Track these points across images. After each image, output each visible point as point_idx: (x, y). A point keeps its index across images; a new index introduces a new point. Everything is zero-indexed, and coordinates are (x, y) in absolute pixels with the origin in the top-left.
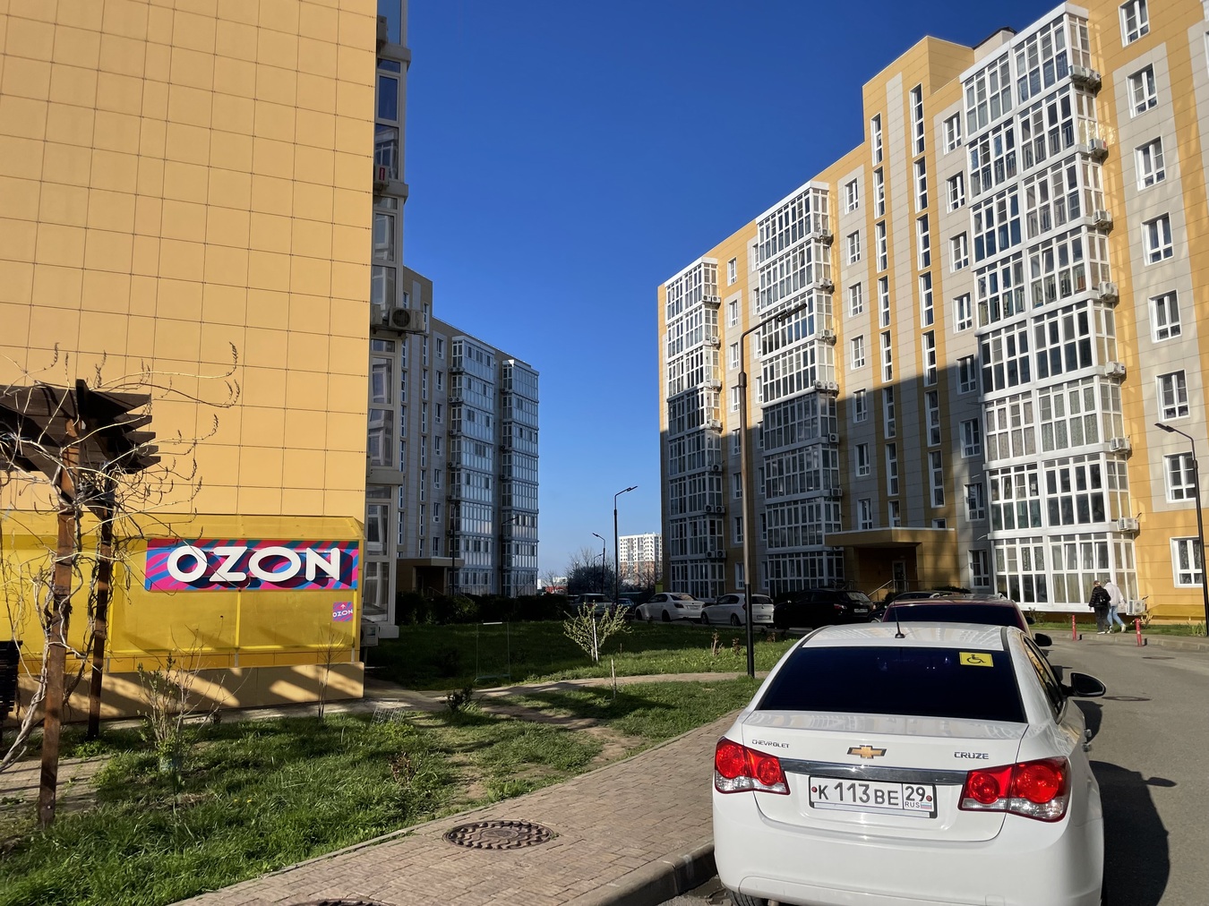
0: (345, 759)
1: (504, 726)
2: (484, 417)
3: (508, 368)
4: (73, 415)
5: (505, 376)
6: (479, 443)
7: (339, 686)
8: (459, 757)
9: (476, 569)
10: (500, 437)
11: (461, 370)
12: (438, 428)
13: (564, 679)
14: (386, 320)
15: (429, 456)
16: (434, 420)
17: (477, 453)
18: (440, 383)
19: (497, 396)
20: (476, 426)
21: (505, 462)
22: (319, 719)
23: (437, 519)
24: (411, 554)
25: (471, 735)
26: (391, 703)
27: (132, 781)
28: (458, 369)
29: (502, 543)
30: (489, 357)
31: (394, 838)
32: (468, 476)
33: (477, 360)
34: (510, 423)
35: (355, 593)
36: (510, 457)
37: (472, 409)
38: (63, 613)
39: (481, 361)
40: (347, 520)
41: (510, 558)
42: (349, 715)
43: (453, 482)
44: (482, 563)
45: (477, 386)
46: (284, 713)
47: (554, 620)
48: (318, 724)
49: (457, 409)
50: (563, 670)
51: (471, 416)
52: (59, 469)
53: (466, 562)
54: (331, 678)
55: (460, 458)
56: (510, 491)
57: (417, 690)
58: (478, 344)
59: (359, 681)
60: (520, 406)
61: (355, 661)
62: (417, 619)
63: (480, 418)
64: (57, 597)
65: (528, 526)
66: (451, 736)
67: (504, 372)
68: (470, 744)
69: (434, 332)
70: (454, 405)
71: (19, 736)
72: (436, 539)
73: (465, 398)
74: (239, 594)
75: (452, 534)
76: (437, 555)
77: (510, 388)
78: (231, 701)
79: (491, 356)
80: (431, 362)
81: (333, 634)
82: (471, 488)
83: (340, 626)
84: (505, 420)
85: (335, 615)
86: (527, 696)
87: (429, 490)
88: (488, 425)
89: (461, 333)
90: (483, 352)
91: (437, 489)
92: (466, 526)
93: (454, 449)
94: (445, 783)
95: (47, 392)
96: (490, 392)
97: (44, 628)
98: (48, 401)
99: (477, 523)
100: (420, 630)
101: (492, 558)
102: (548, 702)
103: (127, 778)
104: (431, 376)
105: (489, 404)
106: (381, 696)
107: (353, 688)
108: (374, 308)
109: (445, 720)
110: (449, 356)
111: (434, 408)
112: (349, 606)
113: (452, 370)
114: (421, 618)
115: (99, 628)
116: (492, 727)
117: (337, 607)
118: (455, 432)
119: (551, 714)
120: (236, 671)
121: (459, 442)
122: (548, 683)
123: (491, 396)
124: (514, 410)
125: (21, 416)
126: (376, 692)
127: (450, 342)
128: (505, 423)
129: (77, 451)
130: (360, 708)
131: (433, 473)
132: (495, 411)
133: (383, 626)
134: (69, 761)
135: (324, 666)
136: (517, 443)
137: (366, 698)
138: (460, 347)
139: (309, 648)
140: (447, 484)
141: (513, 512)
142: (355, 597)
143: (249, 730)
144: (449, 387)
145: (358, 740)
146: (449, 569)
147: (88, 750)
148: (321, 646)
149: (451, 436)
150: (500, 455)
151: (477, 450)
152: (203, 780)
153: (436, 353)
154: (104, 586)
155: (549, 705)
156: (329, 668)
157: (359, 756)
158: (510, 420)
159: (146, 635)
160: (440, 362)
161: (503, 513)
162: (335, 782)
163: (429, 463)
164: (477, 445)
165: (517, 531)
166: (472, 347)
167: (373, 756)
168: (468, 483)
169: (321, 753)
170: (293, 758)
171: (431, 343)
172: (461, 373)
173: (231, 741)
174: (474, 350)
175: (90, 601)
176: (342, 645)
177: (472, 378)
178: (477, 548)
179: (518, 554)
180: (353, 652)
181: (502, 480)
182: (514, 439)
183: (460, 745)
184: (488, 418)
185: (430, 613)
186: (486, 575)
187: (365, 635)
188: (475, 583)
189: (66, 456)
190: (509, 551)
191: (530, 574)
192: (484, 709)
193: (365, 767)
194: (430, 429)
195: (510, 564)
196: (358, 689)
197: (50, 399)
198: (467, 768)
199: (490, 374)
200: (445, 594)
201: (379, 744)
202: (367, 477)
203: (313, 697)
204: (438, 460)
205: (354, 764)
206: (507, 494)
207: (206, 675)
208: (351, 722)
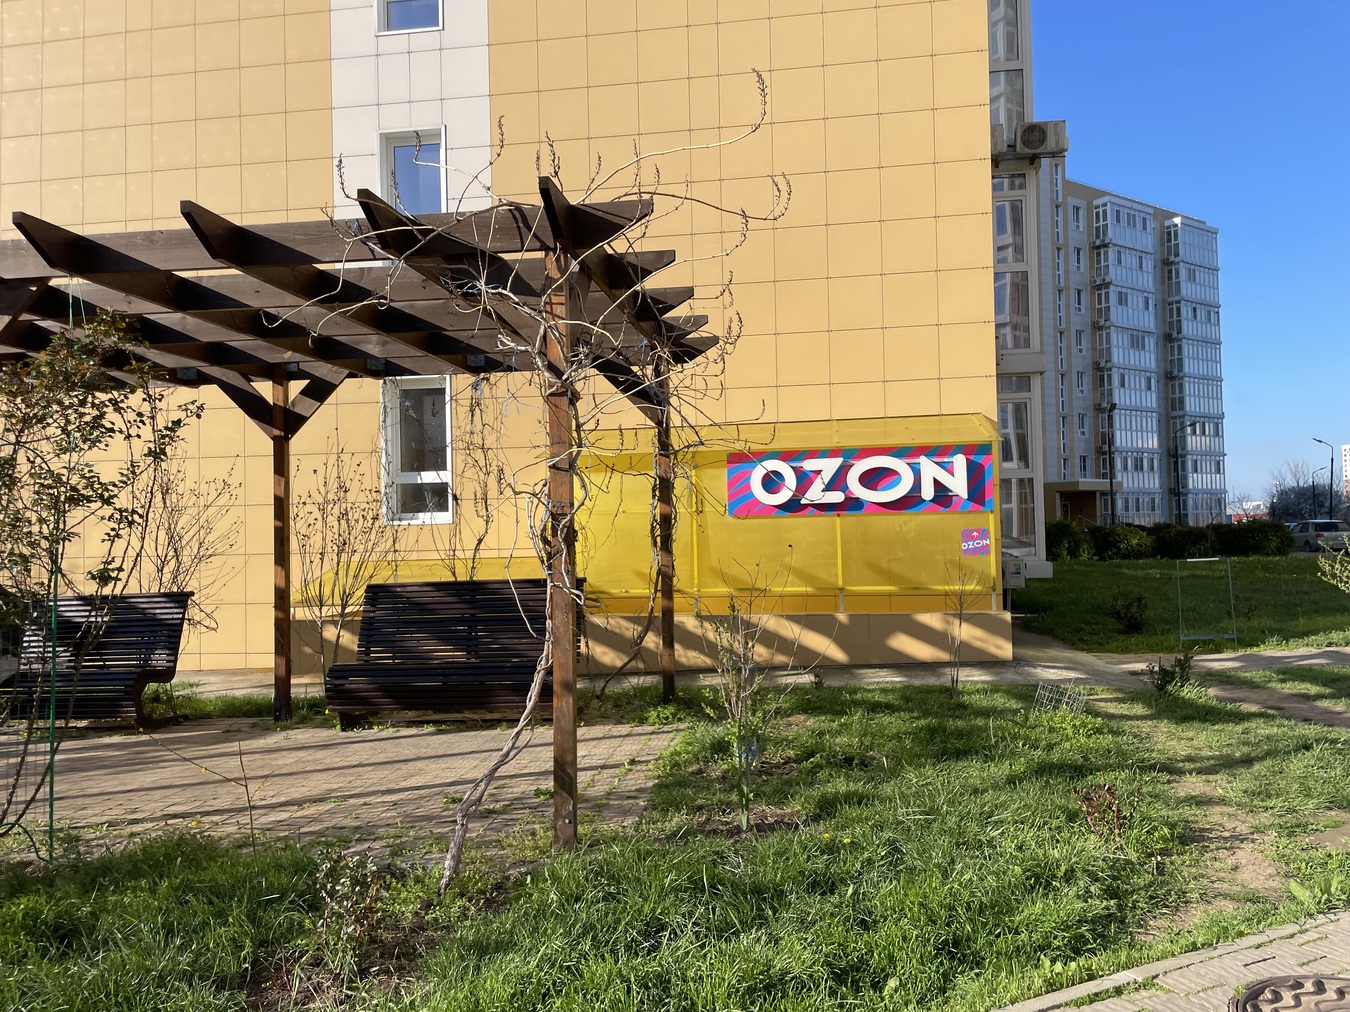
0: (1000, 770)
1: (1262, 729)
2: (1140, 299)
3: (1172, 230)
4: (552, 246)
5: (1169, 240)
6: (1135, 333)
7: (978, 644)
8: (1193, 785)
9: (1139, 492)
10: (1164, 322)
11: (1107, 241)
12: (1079, 320)
13: (1330, 645)
14: (1012, 146)
15: (1069, 355)
16: (1072, 310)
17: (1133, 346)
18: (1079, 262)
19: (1158, 269)
20: (1130, 311)
21: (1172, 354)
22: (951, 691)
23: (1083, 433)
24: (1054, 479)
25: (1204, 740)
26: (1053, 669)
27: (700, 772)
28: (1103, 240)
29: (1174, 458)
30: (1144, 219)
31: (1118, 991)
32: (1123, 377)
33: (1129, 224)
34: (1179, 302)
35: (991, 517)
36: (1180, 347)
37: (1124, 290)
38: (565, 540)
39: (1134, 225)
40: (973, 417)
41: (1185, 478)
42: (995, 688)
43: (1102, 384)
44: (1147, 486)
45: (1129, 259)
46: (905, 676)
47: (1268, 555)
48: (950, 700)
49: (1103, 292)
50: (1327, 630)
51: (1122, 299)
52: (542, 328)
53: (1125, 485)
54: (966, 632)
55: (1109, 354)
56: (1181, 390)
57: (1089, 651)
58: (1129, 204)
59: (1003, 636)
60: (1192, 278)
61: (998, 610)
62: (1069, 553)
63: (1135, 301)
64: (555, 517)
65: (1209, 435)
66: (1169, 739)
67: (1168, 236)
68: (1208, 758)
69: (1069, 198)
70: (1099, 287)
71: (523, 716)
72: (1084, 459)
73: (1113, 277)
74: (838, 520)
75: (1104, 451)
76: (1085, 477)
77: (1177, 255)
78: (838, 654)
79: (1148, 217)
80: (1066, 238)
81: (964, 573)
82: (1127, 392)
83: (974, 562)
84: (1171, 299)
85: (964, 546)
86: (1278, 672)
87: (1070, 398)
88: (1147, 308)
89: (1106, 194)
90: (1137, 214)
91: (1082, 396)
92: (1121, 439)
93: (1101, 344)
94: (1184, 840)
95: (516, 213)
96: (1149, 264)
97: (543, 562)
98: (519, 228)
99: (1138, 436)
100: (1075, 567)
101: (1160, 478)
102: (1325, 685)
103: (694, 768)
104: (1067, 255)
105: (1147, 279)
106: (1039, 659)
107: (999, 647)
108: (995, 129)
109: (1149, 705)
110: (1090, 226)
111: (1073, 295)
112: (984, 534)
113: (1094, 243)
114: (1073, 553)
115: (665, 563)
116: (1240, 728)
117: (967, 536)
118: (1102, 323)
119: (1339, 708)
120: (842, 617)
121: (1108, 335)
122: (1303, 651)
123: (1151, 269)
124: (1183, 285)
125: (483, 253)
126: (1030, 653)
127: (1090, 207)
128: (1170, 304)
129: (562, 299)
130: (1010, 676)
131: (1075, 377)
132: (1156, 289)
133: (1029, 561)
134: (639, 730)
135: (954, 615)
136: (1188, 328)
137: (1017, 661)
138: (1105, 212)
139: (931, 589)
140: (1095, 389)
141: (1187, 418)
142: (992, 522)
143: (856, 704)
144: (1091, 267)
145: (1015, 737)
146: (1103, 494)
147: (661, 716)
148: (947, 588)
149: (1097, 327)
150: (1165, 346)
151: (1132, 342)
152: (789, 783)
153: (1072, 225)
154: (667, 509)
155: (1328, 691)
156: (962, 617)
157: (1019, 766)
158: (1177, 298)
159: (735, 571)
160: (1078, 234)
161: (1173, 419)
162: (985, 818)
163: (1070, 364)
164: (1132, 336)
165: (1194, 442)
166: (1121, 209)
167: (1043, 770)
168: (1123, 385)
169: (959, 754)
170: (915, 759)
171: (1065, 213)
172: (1106, 246)
173: (833, 717)
174: (1124, 213)
175: (653, 528)
176: (978, 588)
177: (1122, 250)
178: (1138, 467)
179: (1196, 471)
180: (994, 597)
181: (1171, 377)
182: (1184, 324)
183: (1189, 759)
184: (1147, 299)
185: (1085, 547)
186: (1153, 500)
187: (1007, 574)
188: (1138, 510)
189: (548, 308)
190: (1184, 469)
191: (1213, 497)
192: (1212, 692)
193: (1032, 790)
194: (1068, 322)
195: (1185, 486)
196: (1005, 649)
197: (521, 225)
198: (1217, 809)
199: (1147, 241)
200: (1098, 524)
201: (1050, 747)
202: (997, 365)
203: (944, 656)
204: (1081, 358)
205: (1012, 781)
206: (1177, 395)
207: (809, 622)
208: (999, 700)
